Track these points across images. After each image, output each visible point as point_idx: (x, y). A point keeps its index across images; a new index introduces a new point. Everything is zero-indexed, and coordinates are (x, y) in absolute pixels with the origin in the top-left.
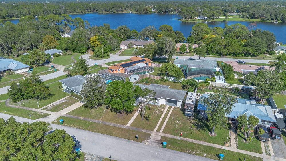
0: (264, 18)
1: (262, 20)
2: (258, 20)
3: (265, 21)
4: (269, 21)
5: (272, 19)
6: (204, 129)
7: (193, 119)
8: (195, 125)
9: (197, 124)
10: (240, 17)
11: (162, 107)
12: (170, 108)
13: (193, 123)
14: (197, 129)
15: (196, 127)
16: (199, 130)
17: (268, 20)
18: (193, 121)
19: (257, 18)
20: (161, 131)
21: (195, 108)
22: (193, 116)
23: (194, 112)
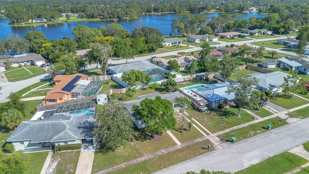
0: (102, 17)
1: (101, 19)
2: (98, 19)
3: (104, 20)
4: (108, 20)
5: (110, 18)
6: (229, 116)
7: (210, 112)
9: (219, 114)
10: (78, 17)
13: (216, 115)
14: (225, 117)
17: (107, 18)
18: (214, 114)
19: (96, 18)
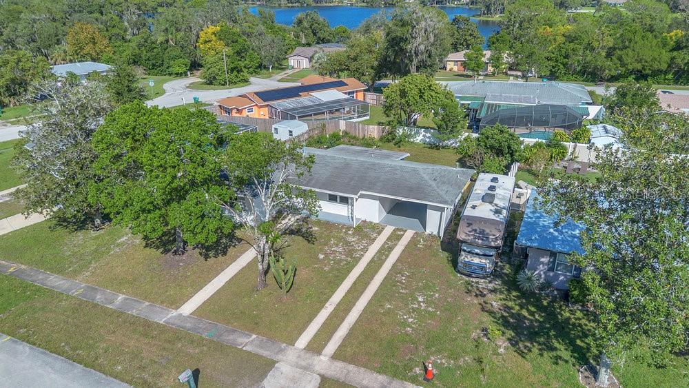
6: (553, 349)
7: (494, 291)
8: (506, 324)
9: (512, 316)
11: (366, 231)
12: (395, 237)
13: (491, 313)
14: (513, 342)
15: (510, 333)
16: (522, 354)
18: (495, 302)
20: (331, 347)
21: (505, 239)
22: (496, 274)
23: (499, 255)
